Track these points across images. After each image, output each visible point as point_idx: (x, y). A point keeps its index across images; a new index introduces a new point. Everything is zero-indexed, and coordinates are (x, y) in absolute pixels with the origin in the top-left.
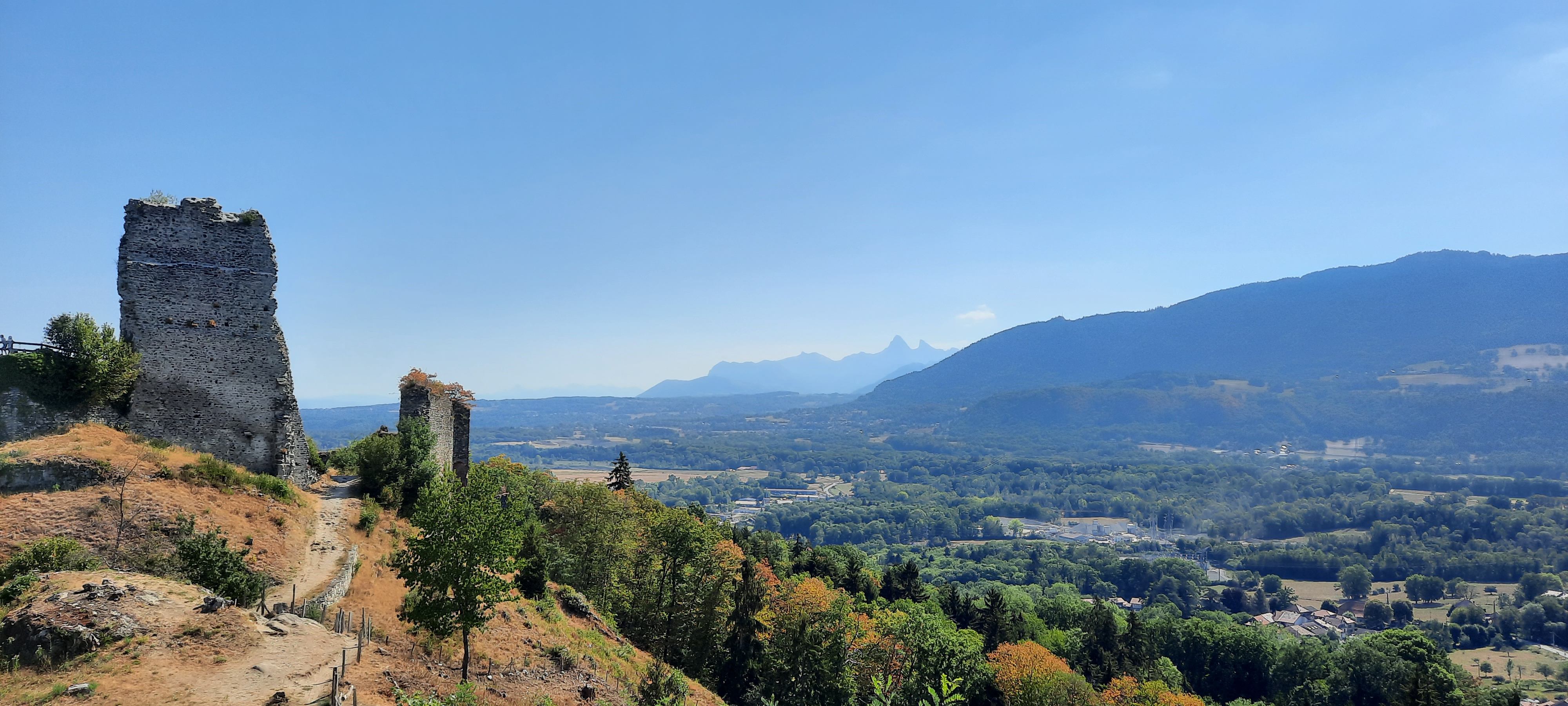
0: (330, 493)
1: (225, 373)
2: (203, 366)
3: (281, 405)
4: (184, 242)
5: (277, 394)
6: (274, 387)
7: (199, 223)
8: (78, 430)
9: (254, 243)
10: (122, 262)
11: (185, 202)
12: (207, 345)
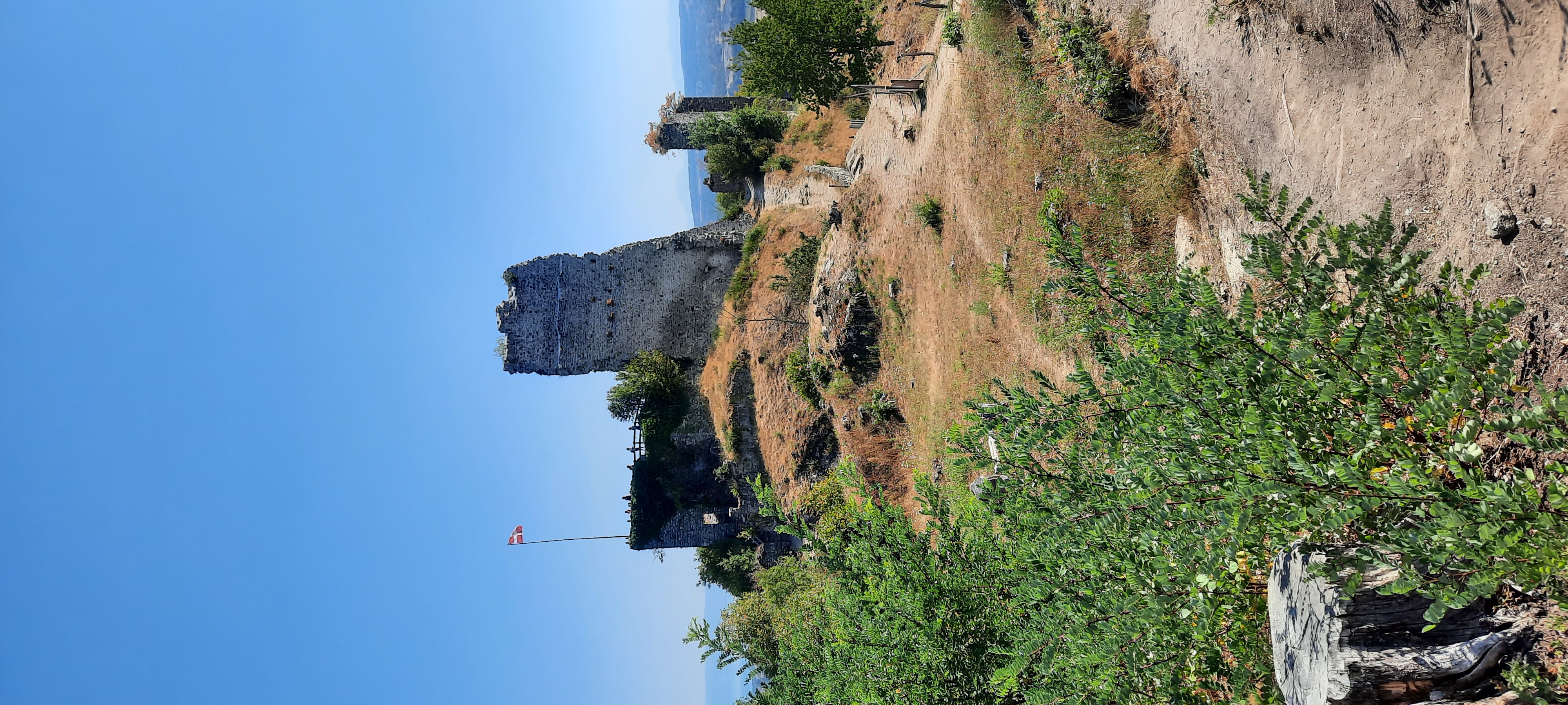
0: (759, 201)
1: (654, 290)
2: (648, 306)
3: (680, 244)
4: (538, 328)
5: (671, 248)
6: (663, 251)
7: (519, 317)
8: (705, 391)
9: (534, 273)
10: (560, 372)
11: (501, 330)
12: (629, 305)
